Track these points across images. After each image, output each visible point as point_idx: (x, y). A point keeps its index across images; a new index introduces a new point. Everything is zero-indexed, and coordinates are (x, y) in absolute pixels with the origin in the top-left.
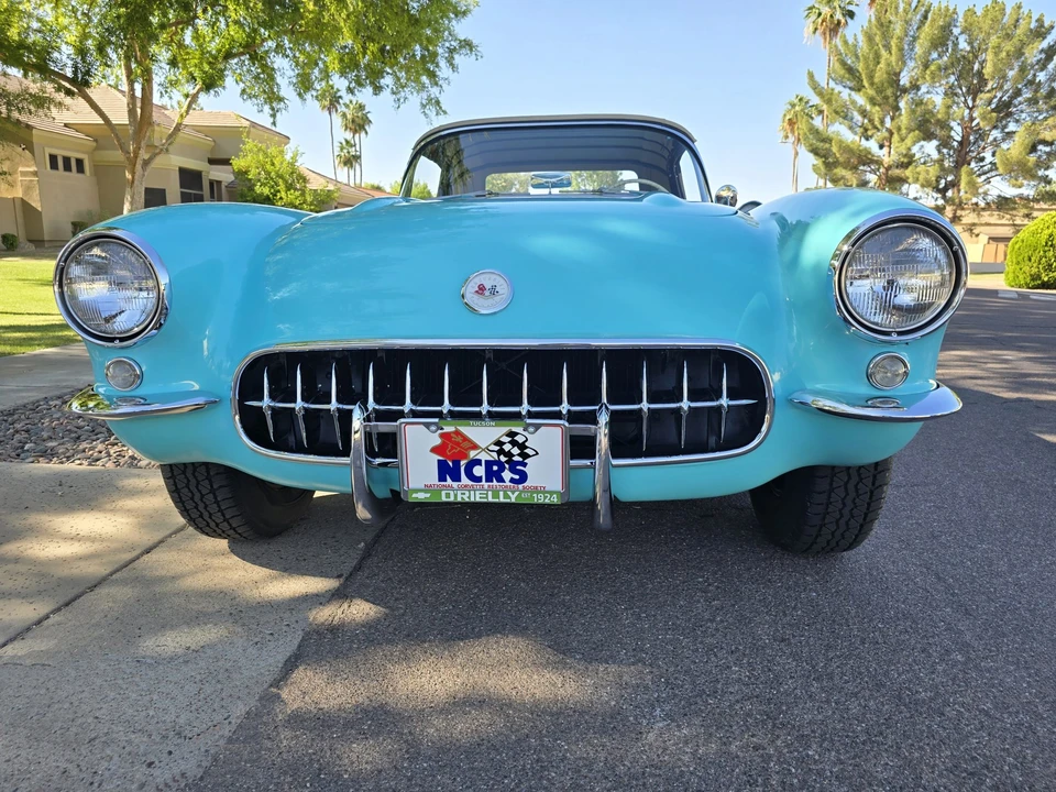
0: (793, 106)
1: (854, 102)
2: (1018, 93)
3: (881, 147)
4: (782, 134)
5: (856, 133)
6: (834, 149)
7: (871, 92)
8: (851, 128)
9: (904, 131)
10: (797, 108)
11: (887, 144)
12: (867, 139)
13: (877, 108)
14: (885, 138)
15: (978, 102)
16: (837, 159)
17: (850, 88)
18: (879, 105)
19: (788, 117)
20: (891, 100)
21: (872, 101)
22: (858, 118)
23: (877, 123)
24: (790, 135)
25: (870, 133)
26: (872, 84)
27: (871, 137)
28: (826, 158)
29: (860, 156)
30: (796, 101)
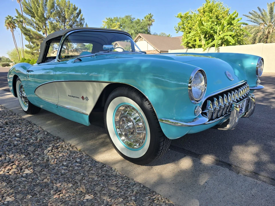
0: (8, 19)
1: (33, 20)
3: (44, 34)
4: (6, 27)
5: (36, 30)
6: (32, 34)
7: (38, 18)
8: (34, 28)
9: (50, 30)
10: (9, 19)
11: (45, 33)
12: (39, 32)
13: (41, 23)
14: (45, 32)
16: (33, 37)
17: (31, 16)
18: (41, 22)
19: (7, 22)
20: (44, 21)
21: (39, 21)
22: (35, 25)
23: (42, 27)
24: (9, 28)
25: (40, 30)
26: (38, 16)
27: (40, 31)
28: (30, 36)
29: (39, 36)
30: (9, 17)
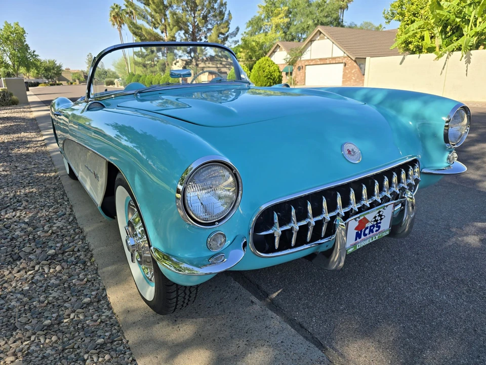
0: (114, 9)
1: (147, 11)
2: (209, 12)
3: (162, 32)
4: (111, 23)
5: (150, 26)
6: (144, 33)
7: (154, 7)
8: (148, 23)
9: (171, 26)
10: (116, 10)
11: (164, 31)
12: (156, 29)
13: (158, 14)
14: (163, 29)
15: (196, 15)
16: (146, 38)
17: (144, 4)
18: (159, 13)
19: (112, 15)
20: (163, 11)
21: (155, 11)
22: (150, 18)
23: (159, 21)
24: (115, 24)
25: (157, 26)
26: (154, 3)
27: (158, 28)
28: (141, 37)
29: (155, 37)
30: (115, 7)
